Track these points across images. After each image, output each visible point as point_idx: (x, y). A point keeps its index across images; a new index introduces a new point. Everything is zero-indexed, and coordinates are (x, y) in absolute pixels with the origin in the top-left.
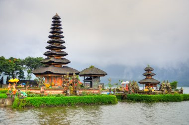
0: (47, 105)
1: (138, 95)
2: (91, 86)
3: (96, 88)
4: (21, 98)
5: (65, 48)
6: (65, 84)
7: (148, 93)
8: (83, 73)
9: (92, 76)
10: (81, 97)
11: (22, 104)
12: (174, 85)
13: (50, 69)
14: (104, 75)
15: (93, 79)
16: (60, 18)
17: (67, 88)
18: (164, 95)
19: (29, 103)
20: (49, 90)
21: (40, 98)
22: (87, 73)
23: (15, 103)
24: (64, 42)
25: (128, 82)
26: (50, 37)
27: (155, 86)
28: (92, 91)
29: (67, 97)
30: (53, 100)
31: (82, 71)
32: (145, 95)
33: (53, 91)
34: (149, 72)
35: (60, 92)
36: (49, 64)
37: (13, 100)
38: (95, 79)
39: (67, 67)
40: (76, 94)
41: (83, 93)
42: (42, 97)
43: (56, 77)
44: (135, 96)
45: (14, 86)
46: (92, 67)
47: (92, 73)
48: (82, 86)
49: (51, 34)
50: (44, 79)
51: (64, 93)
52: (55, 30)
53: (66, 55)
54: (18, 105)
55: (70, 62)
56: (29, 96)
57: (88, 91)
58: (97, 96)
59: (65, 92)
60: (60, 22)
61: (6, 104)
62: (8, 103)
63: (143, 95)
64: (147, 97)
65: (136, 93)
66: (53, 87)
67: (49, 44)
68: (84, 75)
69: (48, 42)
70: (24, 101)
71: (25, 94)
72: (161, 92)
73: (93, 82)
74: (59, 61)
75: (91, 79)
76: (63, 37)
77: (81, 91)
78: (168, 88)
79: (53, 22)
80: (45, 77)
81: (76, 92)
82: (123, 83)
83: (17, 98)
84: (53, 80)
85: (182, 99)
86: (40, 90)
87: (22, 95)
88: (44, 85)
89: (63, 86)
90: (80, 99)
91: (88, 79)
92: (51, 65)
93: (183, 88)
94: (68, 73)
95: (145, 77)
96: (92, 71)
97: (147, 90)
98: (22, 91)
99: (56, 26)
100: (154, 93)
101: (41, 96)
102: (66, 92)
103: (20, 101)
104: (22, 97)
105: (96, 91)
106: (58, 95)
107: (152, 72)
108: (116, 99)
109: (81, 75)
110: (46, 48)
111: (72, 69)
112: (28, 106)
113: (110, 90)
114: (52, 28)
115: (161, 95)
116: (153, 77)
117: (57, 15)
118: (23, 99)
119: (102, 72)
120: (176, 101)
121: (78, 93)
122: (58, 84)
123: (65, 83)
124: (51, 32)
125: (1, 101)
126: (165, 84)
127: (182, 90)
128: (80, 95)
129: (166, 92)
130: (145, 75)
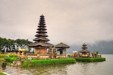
0: (43, 65)
1: (82, 58)
3: (65, 55)
4: (28, 61)
5: (47, 33)
7: (87, 57)
8: (57, 47)
9: (62, 48)
11: (29, 65)
15: (63, 50)
16: (44, 17)
17: (51, 54)
19: (33, 64)
20: (42, 56)
21: (37, 60)
23: (25, 64)
24: (46, 30)
28: (63, 56)
29: (52, 60)
30: (46, 62)
31: (56, 45)
33: (44, 56)
35: (48, 57)
39: (48, 43)
41: (59, 57)
42: (39, 60)
46: (61, 43)
49: (39, 25)
52: (42, 23)
53: (47, 36)
54: (27, 66)
55: (49, 40)
60: (44, 19)
64: (88, 59)
67: (38, 31)
69: (37, 29)
70: (30, 63)
73: (63, 52)
74: (44, 40)
75: (62, 50)
76: (46, 27)
79: (40, 19)
81: (55, 57)
82: (74, 52)
86: (37, 56)
87: (29, 59)
89: (49, 54)
91: (59, 50)
92: (40, 42)
93: (101, 55)
98: (29, 56)
99: (42, 21)
100: (90, 57)
102: (51, 57)
103: (28, 62)
104: (29, 60)
105: (65, 57)
106: (47, 59)
107: (86, 46)
108: (75, 61)
110: (37, 32)
111: (50, 44)
112: (33, 66)
114: (39, 22)
116: (87, 49)
117: (42, 15)
119: (67, 46)
122: (43, 52)
123: (50, 52)
124: (39, 24)
125: (14, 62)
126: (94, 53)
127: (101, 56)
128: (58, 58)
129: (95, 56)
130: (83, 48)
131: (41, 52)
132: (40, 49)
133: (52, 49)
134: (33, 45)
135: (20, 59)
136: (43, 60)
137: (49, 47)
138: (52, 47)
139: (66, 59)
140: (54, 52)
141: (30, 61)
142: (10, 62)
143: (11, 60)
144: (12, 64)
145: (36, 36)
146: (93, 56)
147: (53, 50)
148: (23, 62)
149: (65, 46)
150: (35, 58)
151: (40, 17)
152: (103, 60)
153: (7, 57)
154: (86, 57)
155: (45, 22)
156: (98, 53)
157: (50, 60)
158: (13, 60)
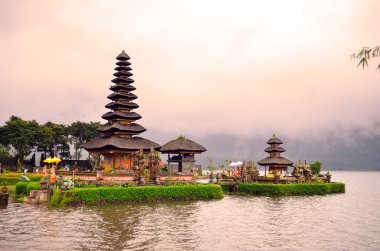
0: (107, 201)
1: (257, 183)
2: (180, 170)
3: (188, 172)
4: (64, 189)
5: (137, 107)
6: (137, 167)
7: (276, 180)
8: (167, 148)
9: (183, 153)
10: (163, 187)
11: (65, 199)
12: (316, 168)
13: (113, 141)
14: (200, 152)
15: (183, 159)
16: (128, 58)
17: (141, 172)
18: (300, 184)
19: (77, 198)
20: (110, 176)
21: (95, 189)
22: (173, 148)
23: (55, 197)
24: (135, 98)
25: (240, 163)
26: (112, 89)
27: (285, 169)
28: (182, 178)
29: (140, 187)
30: (117, 193)
31: (165, 145)
32: (269, 184)
33: (117, 178)
34: (274, 147)
35: (129, 179)
36: (111, 133)
37: (51, 193)
38: (187, 158)
39: (141, 138)
40: (155, 183)
41: (166, 181)
42: (100, 188)
43: (121, 155)
44: (253, 187)
45: (53, 170)
46: (181, 138)
47: (182, 148)
48: (165, 169)
49: (114, 84)
50: (102, 158)
51: (135, 180)
52: (121, 77)
53: (139, 118)
54: (59, 202)
55: (145, 130)
56: (77, 186)
57: (175, 178)
58: (188, 186)
59: (138, 180)
60: (130, 64)
61: (39, 199)
62: (42, 197)
63: (265, 184)
64: (272, 187)
65: (255, 180)
66: (118, 172)
67: (111, 101)
68: (168, 152)
69: (109, 98)
70: (69, 195)
71: (71, 183)
72: (295, 179)
73: (183, 164)
74: (127, 129)
75: (180, 157)
76: (134, 89)
77: (163, 178)
78: (305, 173)
79: (117, 64)
80: (104, 154)
81: (154, 179)
82: (233, 164)
83: (57, 190)
84: (117, 160)
85: (329, 191)
87: (65, 183)
88: (102, 169)
90: (161, 190)
91: (174, 158)
92: (114, 135)
93: (331, 173)
94: (142, 148)
95: (268, 155)
96: (181, 145)
97: (272, 176)
99: (122, 72)
100: (284, 182)
101: (97, 185)
103: (62, 194)
104: (67, 188)
105: (189, 178)
106: (126, 185)
107: (280, 146)
108: (221, 191)
109: (163, 152)
110: (107, 107)
111: (149, 142)
112: (75, 202)
113: (211, 177)
114: (115, 75)
115: (295, 184)
116: (282, 155)
117: (123, 52)
118: (67, 191)
119: (198, 146)
120: (320, 194)
121: (157, 180)
123: (138, 164)
124: (113, 81)
125: (31, 194)
126: (302, 165)
127: (329, 177)
128: (162, 184)
129: (302, 178)
130: (269, 152)
132: (112, 155)
133: (142, 158)
142: (25, 193)
144: (26, 199)
145: (104, 117)
146: (296, 177)
150: (90, 182)
151: (118, 58)
153: (24, 180)
155: (131, 75)
158: (32, 188)
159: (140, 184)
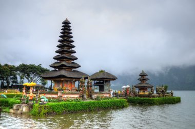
0: (69, 111)
3: (107, 92)
4: (42, 104)
5: (75, 52)
7: (149, 96)
8: (94, 77)
9: (103, 80)
11: (43, 111)
12: (166, 88)
15: (105, 84)
16: (70, 23)
17: (84, 92)
19: (51, 110)
20: (66, 94)
23: (35, 110)
24: (74, 47)
25: (128, 86)
26: (59, 41)
28: (105, 95)
29: (84, 102)
30: (74, 106)
31: (93, 75)
33: (70, 96)
34: (143, 77)
35: (76, 96)
38: (107, 84)
39: (78, 71)
40: (92, 99)
41: (98, 97)
43: (67, 81)
46: (101, 71)
49: (61, 39)
51: (80, 97)
52: (66, 34)
53: (77, 59)
54: (39, 113)
55: (80, 66)
57: (101, 95)
60: (70, 27)
61: (22, 110)
62: (25, 109)
63: (144, 98)
65: (136, 96)
67: (59, 49)
68: (94, 79)
69: (58, 46)
70: (45, 108)
71: (46, 99)
73: (105, 86)
74: (70, 65)
75: (103, 83)
76: (73, 42)
78: (163, 92)
79: (63, 26)
81: (91, 96)
82: (124, 87)
86: (57, 94)
87: (43, 100)
89: (80, 90)
90: (98, 103)
91: (97, 83)
92: (62, 69)
93: (173, 92)
94: (83, 77)
95: (140, 82)
96: (104, 75)
97: (143, 94)
98: (42, 96)
99: (66, 31)
101: (59, 101)
102: (83, 96)
103: (41, 107)
105: (108, 95)
106: (76, 100)
107: (146, 77)
108: (127, 103)
110: (56, 52)
112: (50, 112)
114: (61, 33)
116: (147, 82)
117: (67, 19)
118: (44, 105)
119: (113, 76)
121: (93, 97)
124: (60, 37)
125: (15, 107)
126: (161, 88)
128: (96, 99)
129: (161, 95)
130: (140, 80)
131: (65, 87)
132: (62, 82)
133: (84, 83)
134: (51, 76)
135: (26, 102)
136: (68, 103)
137: (79, 78)
138: (85, 78)
139: (109, 100)
140: (88, 87)
141: (45, 104)
143: (9, 102)
144: (11, 111)
145: (55, 58)
146: (159, 94)
147: (86, 84)
148: (31, 107)
149: (107, 77)
150: (53, 98)
151: (63, 23)
152: (177, 101)
153: (3, 97)
154: (146, 96)
155: (71, 33)
156: (168, 88)
157: (81, 101)
158: (14, 103)
159: (83, 99)
